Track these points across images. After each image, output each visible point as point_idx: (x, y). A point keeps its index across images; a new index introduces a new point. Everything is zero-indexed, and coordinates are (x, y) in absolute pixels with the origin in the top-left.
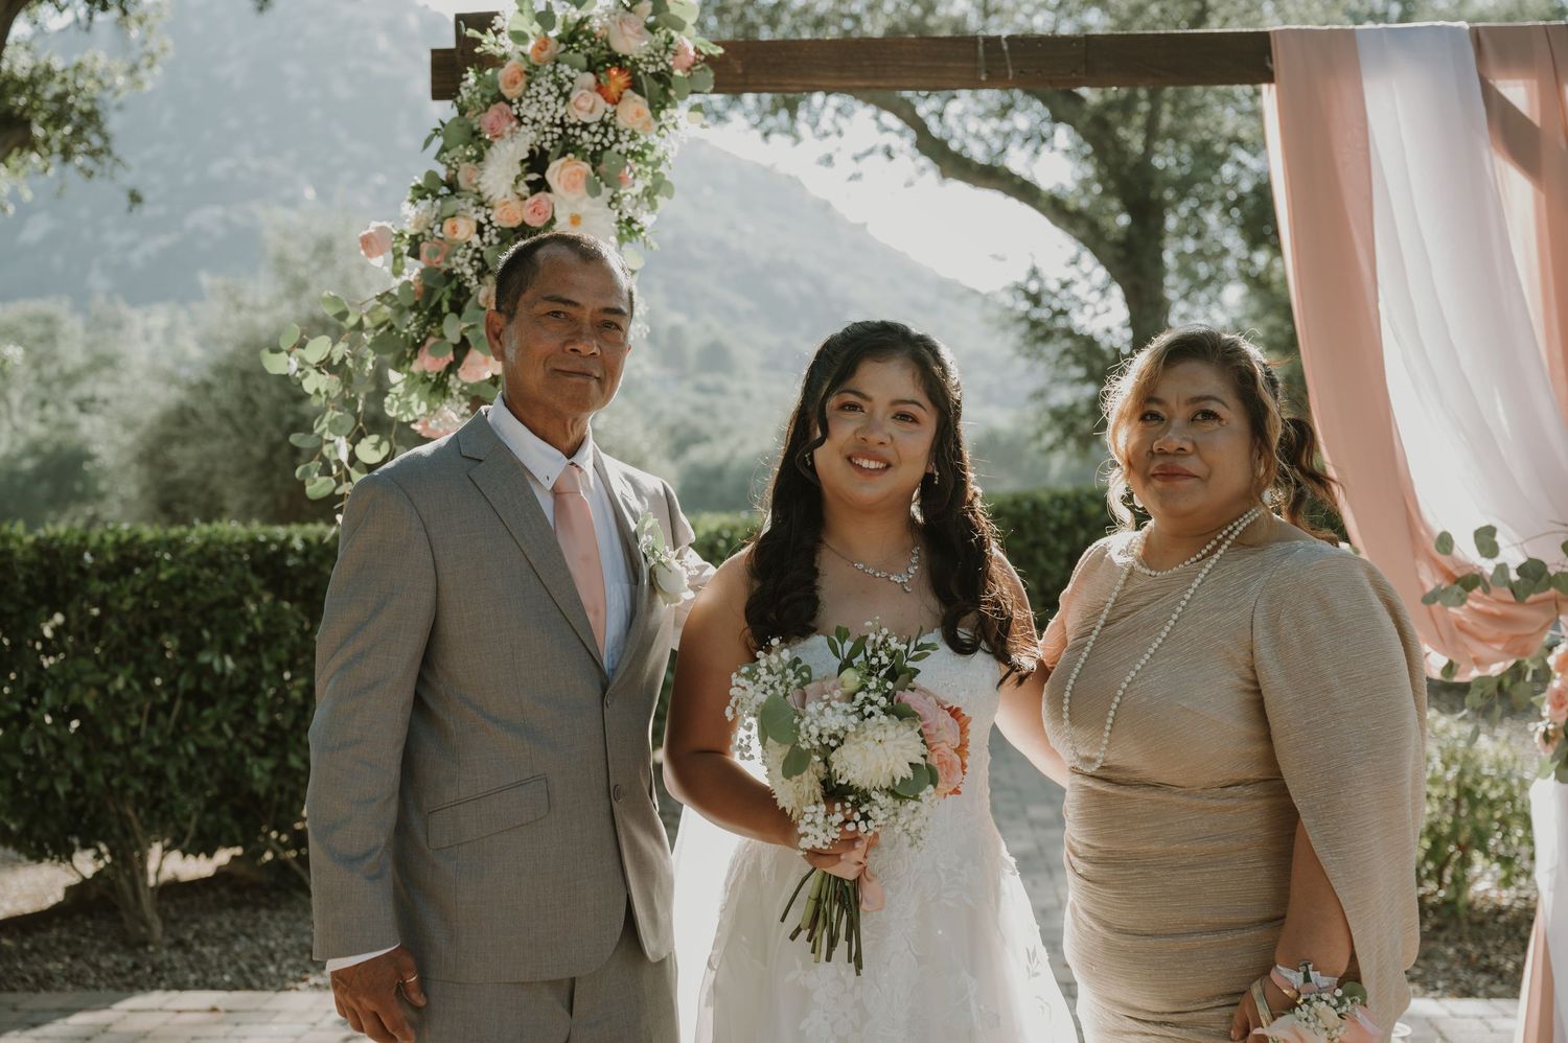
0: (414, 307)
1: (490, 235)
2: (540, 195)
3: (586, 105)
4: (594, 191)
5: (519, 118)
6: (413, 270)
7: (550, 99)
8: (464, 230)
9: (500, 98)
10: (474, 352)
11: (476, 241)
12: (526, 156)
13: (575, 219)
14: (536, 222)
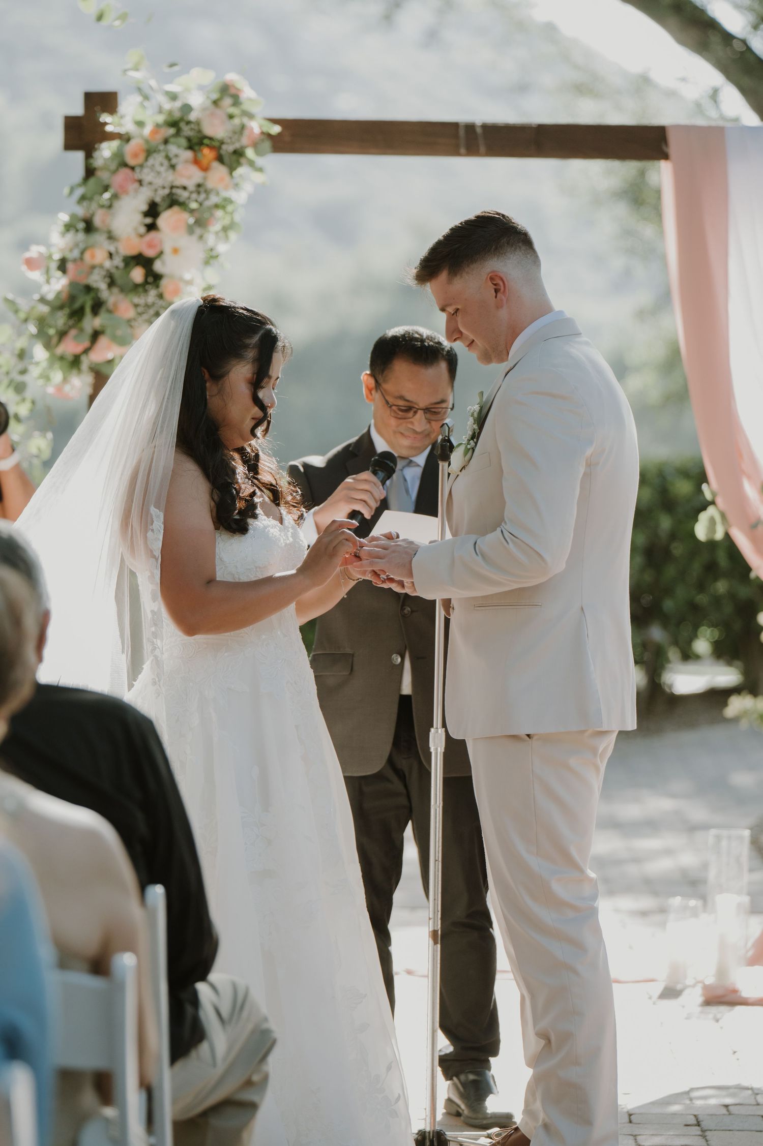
0: (61, 307)
1: (118, 261)
2: (153, 234)
3: (188, 175)
4: (191, 233)
5: (140, 182)
6: (59, 284)
7: (162, 169)
8: (99, 256)
9: (126, 165)
10: (103, 341)
11: (108, 264)
12: (145, 207)
13: (176, 251)
14: (149, 253)
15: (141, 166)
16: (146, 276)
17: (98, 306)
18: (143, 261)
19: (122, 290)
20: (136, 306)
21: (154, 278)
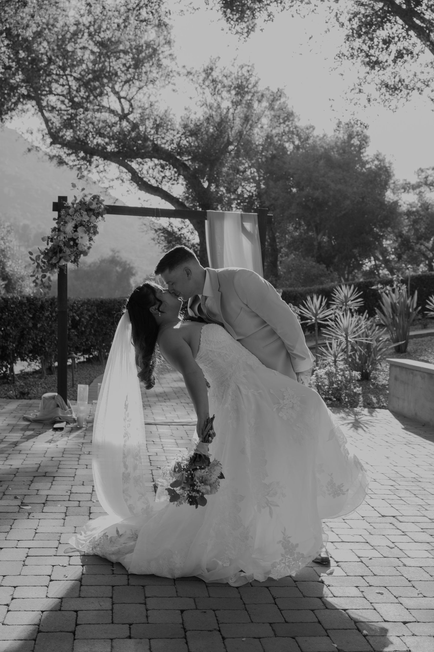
0: (51, 251)
1: (66, 239)
2: (76, 233)
3: (86, 218)
4: (86, 233)
5: (73, 219)
6: (51, 244)
7: (79, 216)
8: (62, 238)
9: (69, 215)
10: (62, 260)
11: (64, 240)
12: (74, 226)
13: (82, 238)
14: (75, 238)
15: (73, 215)
16: (74, 244)
17: (61, 251)
18: (74, 240)
19: (67, 247)
20: (71, 251)
21: (76, 244)
